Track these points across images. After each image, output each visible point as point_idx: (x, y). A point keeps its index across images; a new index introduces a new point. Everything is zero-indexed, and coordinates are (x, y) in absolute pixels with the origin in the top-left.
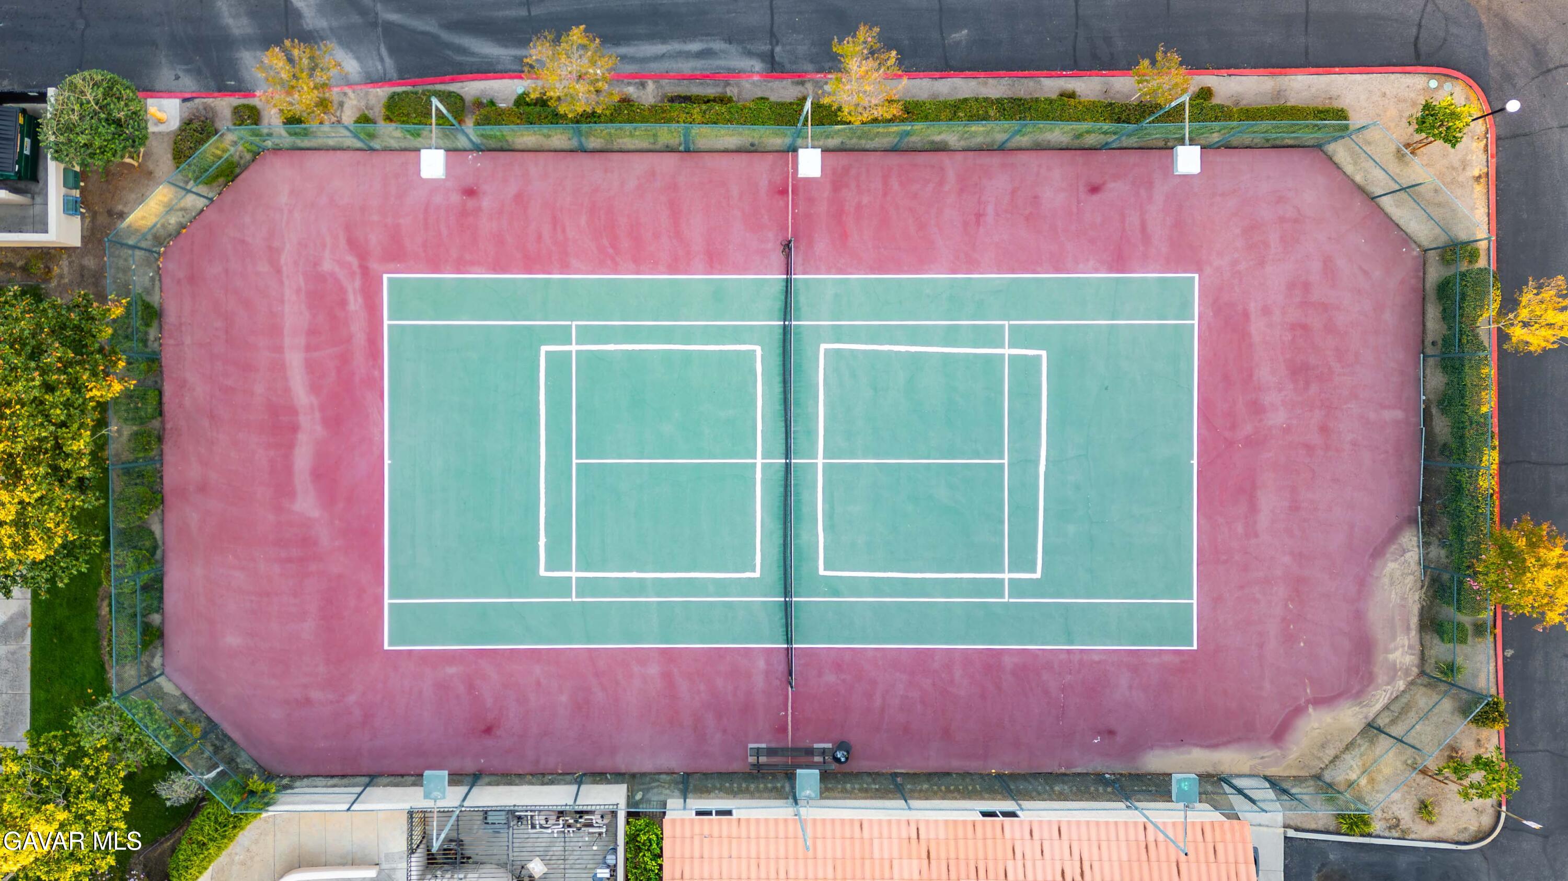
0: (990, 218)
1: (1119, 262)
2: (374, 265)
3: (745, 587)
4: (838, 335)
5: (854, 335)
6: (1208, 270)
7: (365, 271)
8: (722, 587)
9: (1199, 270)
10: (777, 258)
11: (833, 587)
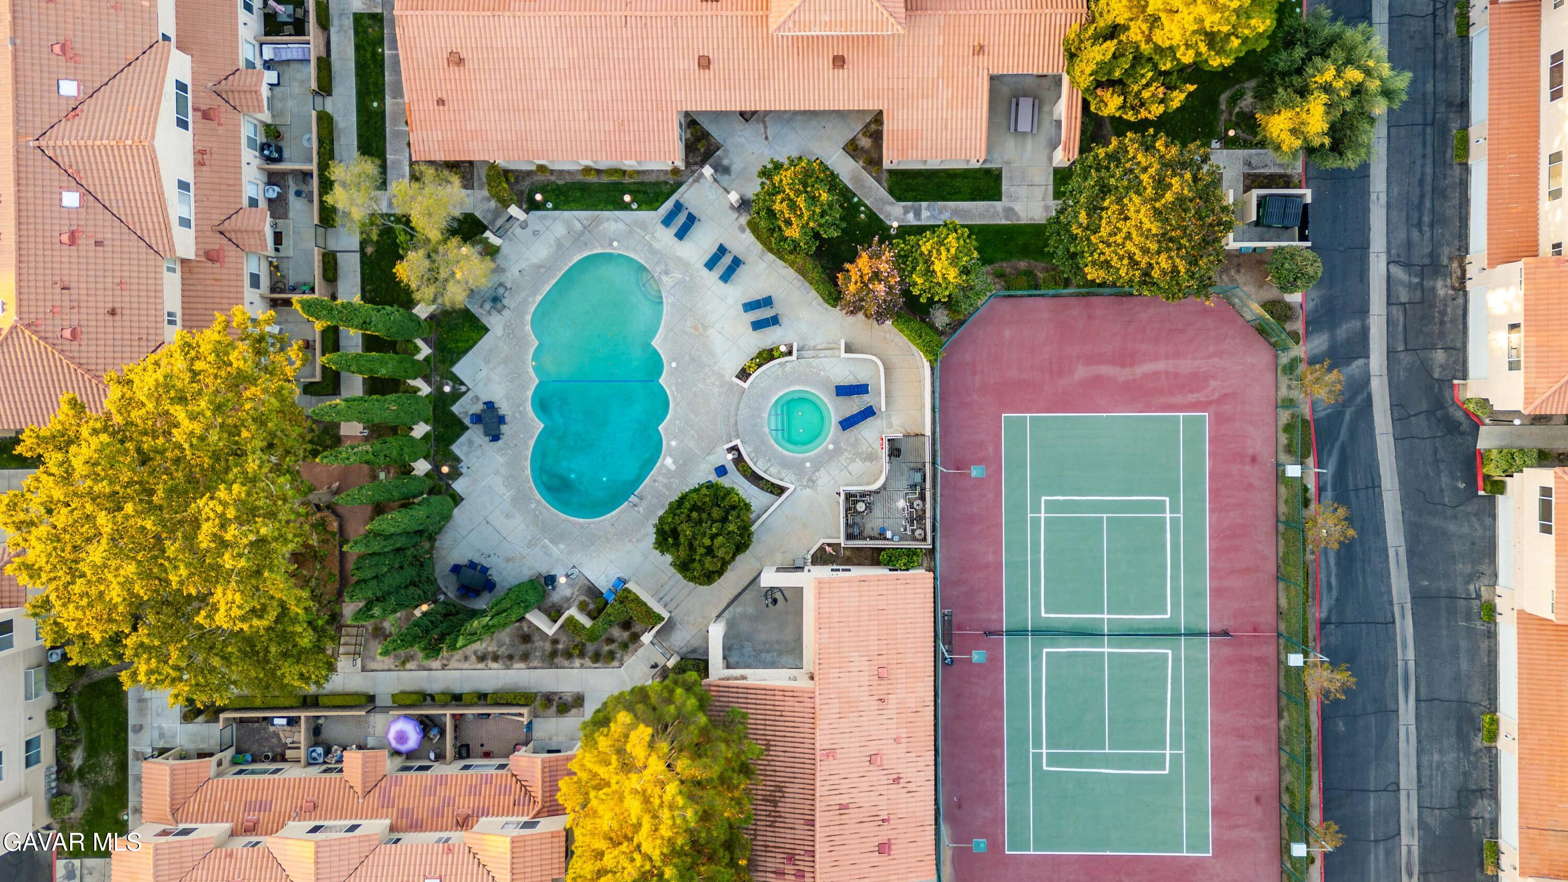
0: (1242, 743)
1: (1217, 812)
2: (1213, 408)
3: (1036, 608)
4: (1176, 660)
5: (1176, 668)
6: (1213, 861)
7: (1210, 403)
8: (1036, 596)
9: (1214, 856)
10: (1219, 627)
11: (1037, 657)
